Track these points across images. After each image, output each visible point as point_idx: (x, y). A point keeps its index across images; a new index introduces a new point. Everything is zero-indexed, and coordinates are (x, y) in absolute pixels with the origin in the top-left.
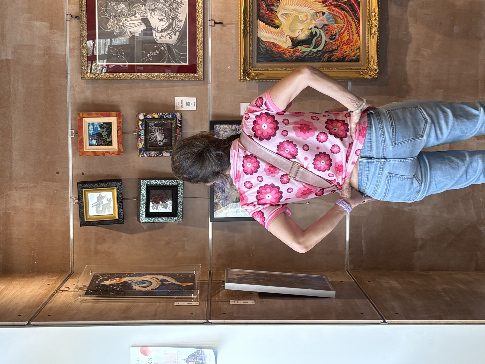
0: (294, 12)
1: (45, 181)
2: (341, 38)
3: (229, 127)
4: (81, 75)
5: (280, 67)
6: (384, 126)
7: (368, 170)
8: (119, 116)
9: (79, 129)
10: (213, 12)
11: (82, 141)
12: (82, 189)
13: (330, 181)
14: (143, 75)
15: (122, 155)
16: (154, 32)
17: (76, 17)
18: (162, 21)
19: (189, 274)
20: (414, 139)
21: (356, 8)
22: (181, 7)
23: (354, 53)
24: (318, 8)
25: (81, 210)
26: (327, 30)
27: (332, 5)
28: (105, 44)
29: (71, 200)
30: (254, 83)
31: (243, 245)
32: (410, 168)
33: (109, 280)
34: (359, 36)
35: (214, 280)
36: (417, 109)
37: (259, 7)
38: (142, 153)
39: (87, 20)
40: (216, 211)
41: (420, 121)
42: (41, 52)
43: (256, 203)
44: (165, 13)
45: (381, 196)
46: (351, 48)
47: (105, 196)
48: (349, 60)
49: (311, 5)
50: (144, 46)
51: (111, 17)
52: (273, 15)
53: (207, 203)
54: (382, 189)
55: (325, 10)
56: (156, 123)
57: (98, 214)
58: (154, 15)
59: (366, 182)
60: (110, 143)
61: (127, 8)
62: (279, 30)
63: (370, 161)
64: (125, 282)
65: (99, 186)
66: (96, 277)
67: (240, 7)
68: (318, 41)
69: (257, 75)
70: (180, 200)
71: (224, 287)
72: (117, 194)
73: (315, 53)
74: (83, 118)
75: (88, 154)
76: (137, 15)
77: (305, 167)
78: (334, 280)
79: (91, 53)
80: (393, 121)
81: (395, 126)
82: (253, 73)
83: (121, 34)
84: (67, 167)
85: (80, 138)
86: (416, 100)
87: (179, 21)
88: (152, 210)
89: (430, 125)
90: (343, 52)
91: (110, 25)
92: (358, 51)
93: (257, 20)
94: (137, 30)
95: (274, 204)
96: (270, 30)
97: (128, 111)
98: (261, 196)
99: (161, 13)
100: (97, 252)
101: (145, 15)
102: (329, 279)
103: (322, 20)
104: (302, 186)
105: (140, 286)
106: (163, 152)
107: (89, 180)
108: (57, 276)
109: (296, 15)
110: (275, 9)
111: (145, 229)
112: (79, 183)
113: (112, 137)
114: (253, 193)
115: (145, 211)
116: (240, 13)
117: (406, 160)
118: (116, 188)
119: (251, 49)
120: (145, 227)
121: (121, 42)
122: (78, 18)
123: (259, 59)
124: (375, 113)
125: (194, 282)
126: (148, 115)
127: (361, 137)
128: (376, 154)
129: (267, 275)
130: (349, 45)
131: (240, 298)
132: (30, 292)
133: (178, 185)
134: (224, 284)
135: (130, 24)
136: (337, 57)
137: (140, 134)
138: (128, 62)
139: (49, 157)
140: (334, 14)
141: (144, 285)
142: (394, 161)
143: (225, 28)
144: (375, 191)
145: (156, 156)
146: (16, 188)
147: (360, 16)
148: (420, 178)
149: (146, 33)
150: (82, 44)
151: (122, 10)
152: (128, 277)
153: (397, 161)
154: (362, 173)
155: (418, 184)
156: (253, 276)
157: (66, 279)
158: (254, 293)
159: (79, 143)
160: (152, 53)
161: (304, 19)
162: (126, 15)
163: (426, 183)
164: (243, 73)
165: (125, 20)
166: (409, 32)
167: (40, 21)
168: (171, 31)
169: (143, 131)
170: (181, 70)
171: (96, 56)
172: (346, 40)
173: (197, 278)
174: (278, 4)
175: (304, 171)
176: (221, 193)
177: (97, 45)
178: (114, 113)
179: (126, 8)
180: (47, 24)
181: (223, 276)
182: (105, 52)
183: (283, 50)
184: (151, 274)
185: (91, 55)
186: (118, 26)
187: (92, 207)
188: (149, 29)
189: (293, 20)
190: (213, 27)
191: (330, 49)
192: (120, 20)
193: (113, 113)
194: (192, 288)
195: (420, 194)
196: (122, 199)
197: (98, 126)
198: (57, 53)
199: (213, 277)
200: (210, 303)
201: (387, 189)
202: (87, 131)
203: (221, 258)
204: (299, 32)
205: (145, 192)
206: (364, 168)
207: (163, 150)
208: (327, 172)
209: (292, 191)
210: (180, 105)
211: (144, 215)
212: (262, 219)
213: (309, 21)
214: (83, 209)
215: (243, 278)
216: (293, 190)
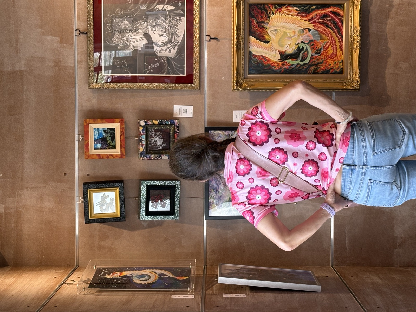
0: (282, 29)
1: (54, 182)
2: (325, 52)
3: (223, 133)
4: (88, 84)
5: (269, 78)
6: (366, 136)
7: (350, 176)
8: (122, 122)
9: (85, 134)
10: (209, 29)
11: (88, 145)
12: (88, 189)
13: (316, 187)
14: (145, 86)
15: (124, 158)
16: (154, 45)
17: (84, 33)
18: (162, 36)
19: (185, 268)
20: (393, 148)
21: (340, 25)
22: (180, 24)
23: (338, 66)
24: (304, 25)
25: (86, 208)
26: (313, 45)
27: (317, 22)
28: (110, 56)
29: (77, 199)
30: (246, 93)
31: (235, 242)
32: (390, 175)
33: (111, 274)
34: (342, 50)
35: (208, 275)
36: (396, 121)
37: (251, 24)
38: (143, 156)
39: (94, 35)
40: (211, 210)
41: (399, 132)
42: (52, 64)
43: (247, 203)
44: (165, 29)
45: (364, 201)
46: (335, 61)
47: (108, 196)
48: (333, 72)
49: (298, 22)
50: (145, 58)
51: (116, 33)
52: (263, 31)
53: (202, 202)
54: (364, 195)
55: (311, 26)
56: (155, 128)
57: (102, 213)
58: (155, 30)
59: (349, 188)
60: (114, 147)
61: (131, 25)
62: (269, 45)
63: (352, 168)
64: (126, 276)
65: (103, 186)
66: (99, 271)
67: (234, 24)
68: (304, 55)
69: (249, 85)
70: (177, 200)
71: (218, 281)
72: (120, 194)
73: (302, 65)
74: (89, 124)
75: (93, 157)
76: (140, 31)
77: (293, 173)
78: (320, 275)
79: (98, 64)
80: (374, 132)
81: (376, 136)
82: (245, 84)
83: (125, 47)
84: (74, 169)
85: (86, 142)
86: (395, 113)
87: (178, 36)
88: (151, 209)
89: (408, 136)
90: (328, 65)
91: (115, 40)
92: (341, 64)
93: (249, 36)
94: (140, 44)
95: (264, 204)
96: (261, 44)
97: (130, 117)
98: (252, 197)
99: (161, 29)
100: (100, 248)
101: (147, 31)
102: (315, 274)
103: (308, 36)
104: (290, 190)
105: (140, 279)
106: (162, 155)
107: (94, 181)
108: (63, 269)
109: (285, 32)
110: (266, 26)
111: (145, 226)
112: (84, 184)
113: (115, 142)
114: (245, 193)
115: (145, 209)
116: (234, 29)
117: (386, 168)
118: (118, 188)
119: (243, 62)
120: (145, 224)
121: (125, 54)
122: (86, 33)
123: (251, 71)
124: (358, 125)
125: (190, 276)
126: (149, 122)
127: (344, 146)
128: (358, 162)
129: (257, 270)
130: (333, 58)
131: (232, 292)
132: (39, 285)
133: (175, 186)
134: (218, 278)
135: (133, 39)
136: (322, 69)
137: (141, 139)
138: (131, 74)
139: (57, 160)
140: (319, 31)
141: (144, 279)
142: (375, 169)
143: (219, 43)
144: (357, 197)
145: (155, 159)
146: (27, 188)
147: (343, 32)
148: (399, 185)
149: (148, 46)
150: (89, 56)
151: (126, 26)
152: (129, 271)
153: (378, 168)
154: (345, 179)
155: (398, 190)
156: (244, 271)
157: (72, 273)
158: (245, 286)
159: (85, 147)
160: (153, 65)
161: (292, 35)
162: (130, 31)
163: (405, 189)
164: (236, 83)
165: (129, 35)
166: (388, 47)
167: (51, 36)
168: (170, 45)
169: (144, 137)
170: (179, 80)
171: (101, 67)
172: (330, 54)
173: (192, 272)
174: (268, 21)
175: (292, 175)
176: (215, 193)
177: (103, 57)
178: (118, 120)
179: (129, 24)
180: (57, 39)
181: (216, 270)
182: (110, 63)
183: (273, 63)
184: (150, 268)
185: (98, 66)
186: (122, 41)
187: (96, 206)
188: (150, 43)
189: (282, 36)
190: (208, 42)
191: (316, 63)
192: (124, 35)
193: (116, 119)
194: (188, 281)
195: (399, 199)
196: (124, 199)
197: (103, 132)
198: (67, 65)
199: (207, 271)
200: (205, 295)
201: (368, 194)
202: (92, 136)
203: (215, 254)
204: (287, 47)
205: (145, 192)
206: (347, 174)
207: (162, 154)
208: (314, 178)
209: (280, 194)
210: (178, 112)
211: (144, 214)
212: (251, 218)
213: (296, 36)
214: (88, 207)
215: (236, 273)
216: (281, 192)
